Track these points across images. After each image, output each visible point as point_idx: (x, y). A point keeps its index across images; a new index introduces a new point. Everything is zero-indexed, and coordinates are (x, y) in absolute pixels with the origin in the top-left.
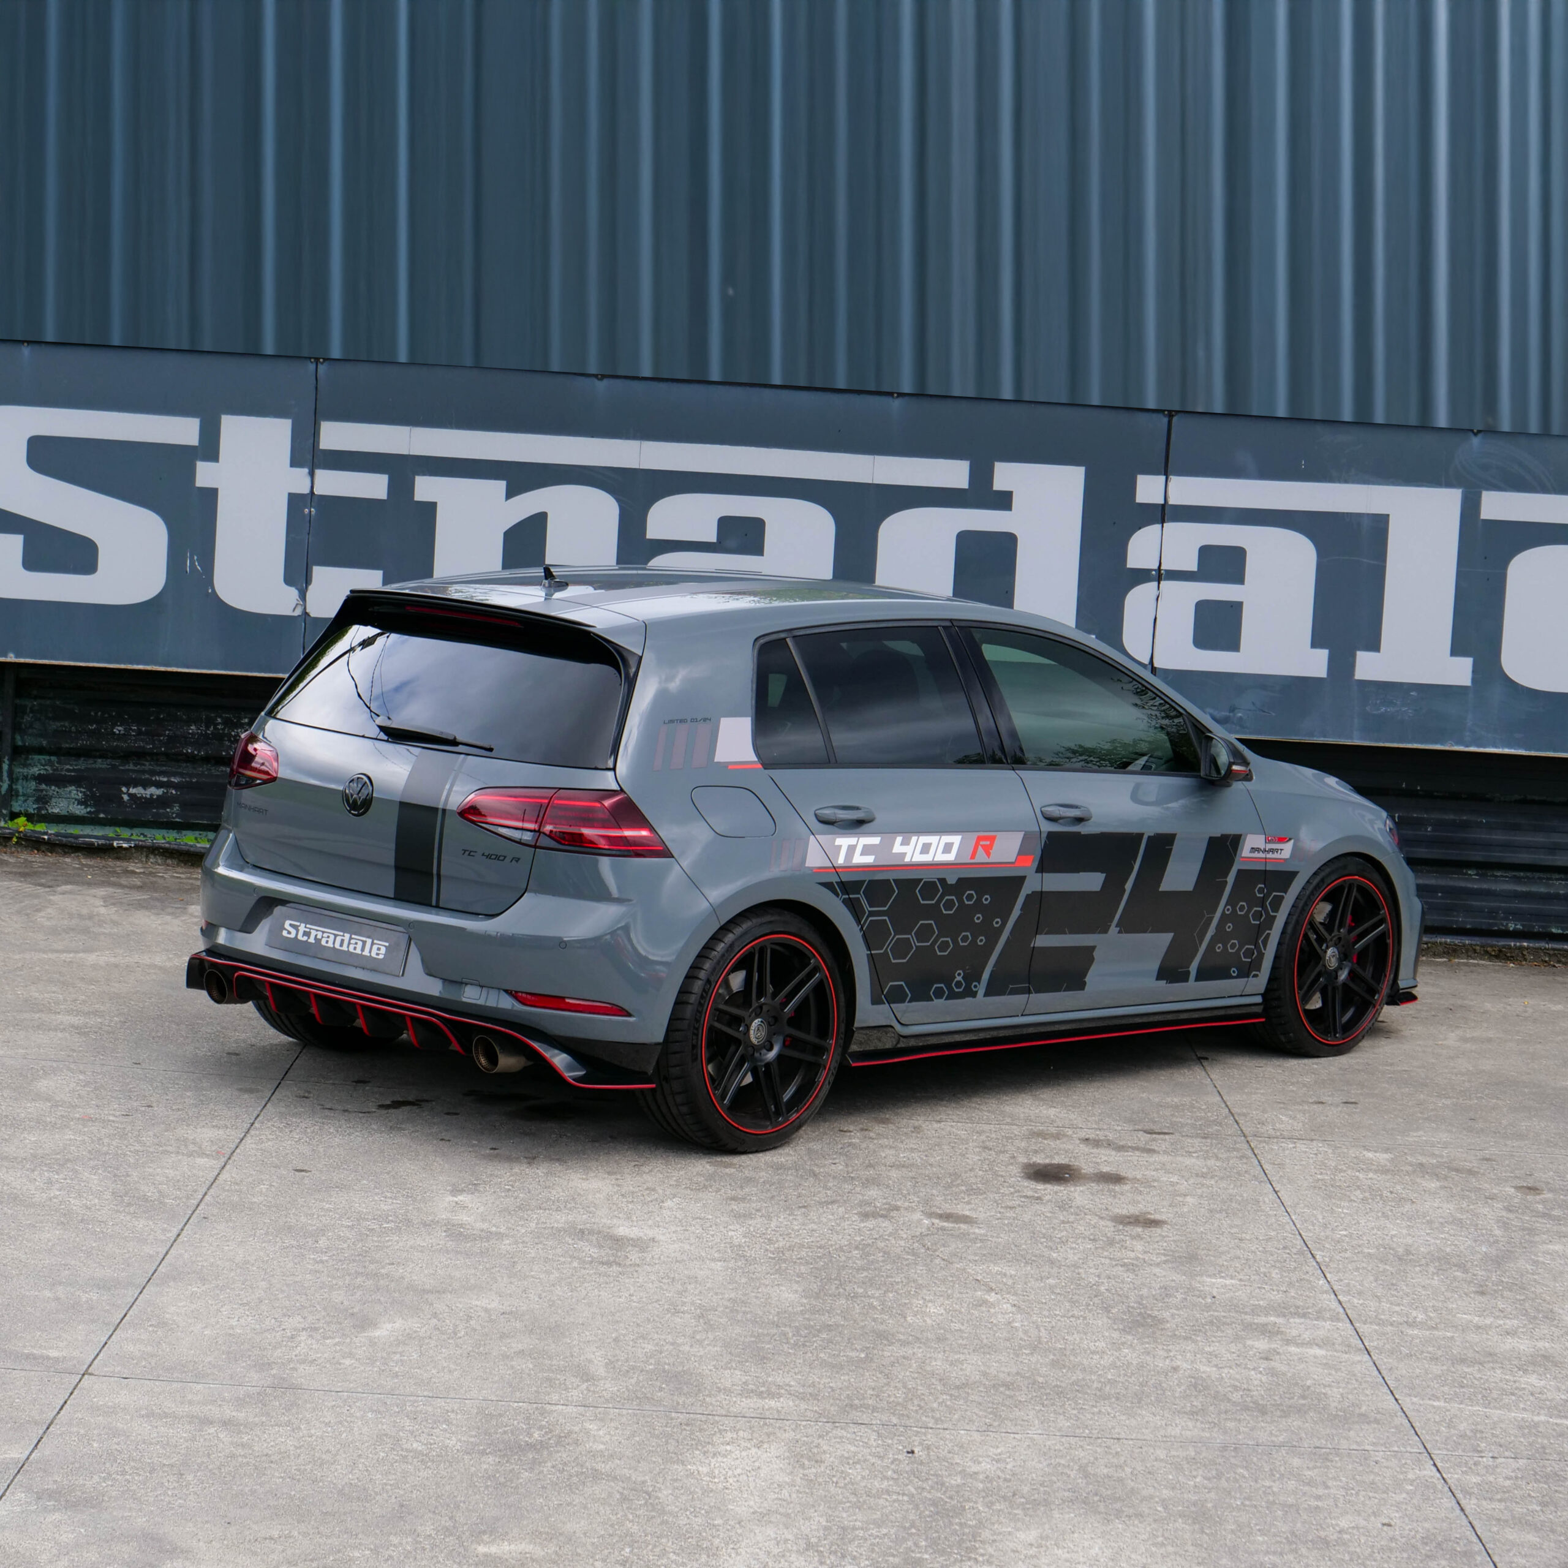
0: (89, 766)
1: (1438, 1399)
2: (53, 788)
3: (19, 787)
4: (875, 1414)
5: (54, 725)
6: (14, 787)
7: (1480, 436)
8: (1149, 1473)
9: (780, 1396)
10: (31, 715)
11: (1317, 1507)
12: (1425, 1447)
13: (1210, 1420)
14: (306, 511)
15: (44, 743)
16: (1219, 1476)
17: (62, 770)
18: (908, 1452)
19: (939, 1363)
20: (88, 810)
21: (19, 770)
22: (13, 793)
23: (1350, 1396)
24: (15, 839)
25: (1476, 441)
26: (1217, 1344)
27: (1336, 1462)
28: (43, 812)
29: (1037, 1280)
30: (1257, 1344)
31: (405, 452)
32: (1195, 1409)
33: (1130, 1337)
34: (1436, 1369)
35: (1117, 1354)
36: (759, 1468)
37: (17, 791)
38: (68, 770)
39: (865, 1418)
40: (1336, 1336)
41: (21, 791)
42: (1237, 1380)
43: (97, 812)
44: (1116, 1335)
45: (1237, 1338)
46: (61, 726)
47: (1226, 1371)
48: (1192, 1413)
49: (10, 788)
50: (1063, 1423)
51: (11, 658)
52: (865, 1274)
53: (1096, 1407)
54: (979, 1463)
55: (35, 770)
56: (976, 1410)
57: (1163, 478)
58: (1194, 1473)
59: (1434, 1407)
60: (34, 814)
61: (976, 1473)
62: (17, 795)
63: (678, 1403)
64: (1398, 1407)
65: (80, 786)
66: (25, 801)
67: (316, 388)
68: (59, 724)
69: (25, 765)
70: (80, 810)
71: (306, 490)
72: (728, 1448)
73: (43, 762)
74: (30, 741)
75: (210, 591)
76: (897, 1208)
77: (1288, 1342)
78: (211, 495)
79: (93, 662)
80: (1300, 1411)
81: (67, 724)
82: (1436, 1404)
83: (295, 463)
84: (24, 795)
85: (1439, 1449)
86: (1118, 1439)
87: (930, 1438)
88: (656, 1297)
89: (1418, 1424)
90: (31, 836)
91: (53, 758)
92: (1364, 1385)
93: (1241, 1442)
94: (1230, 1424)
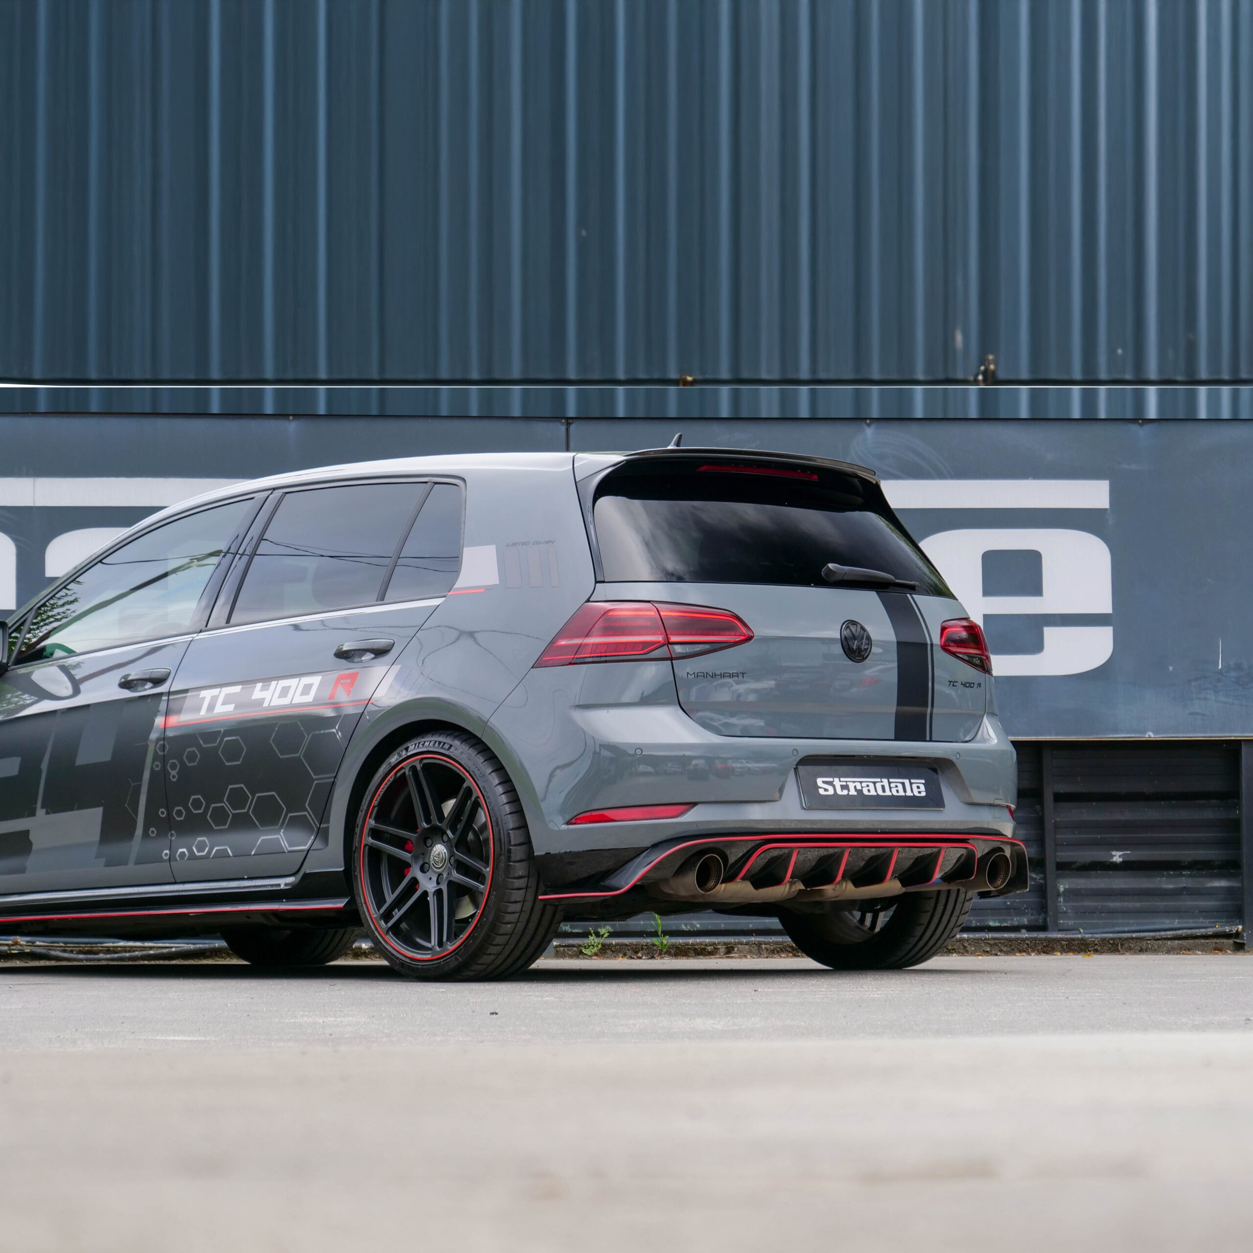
7: (873, 426)
25: (869, 432)
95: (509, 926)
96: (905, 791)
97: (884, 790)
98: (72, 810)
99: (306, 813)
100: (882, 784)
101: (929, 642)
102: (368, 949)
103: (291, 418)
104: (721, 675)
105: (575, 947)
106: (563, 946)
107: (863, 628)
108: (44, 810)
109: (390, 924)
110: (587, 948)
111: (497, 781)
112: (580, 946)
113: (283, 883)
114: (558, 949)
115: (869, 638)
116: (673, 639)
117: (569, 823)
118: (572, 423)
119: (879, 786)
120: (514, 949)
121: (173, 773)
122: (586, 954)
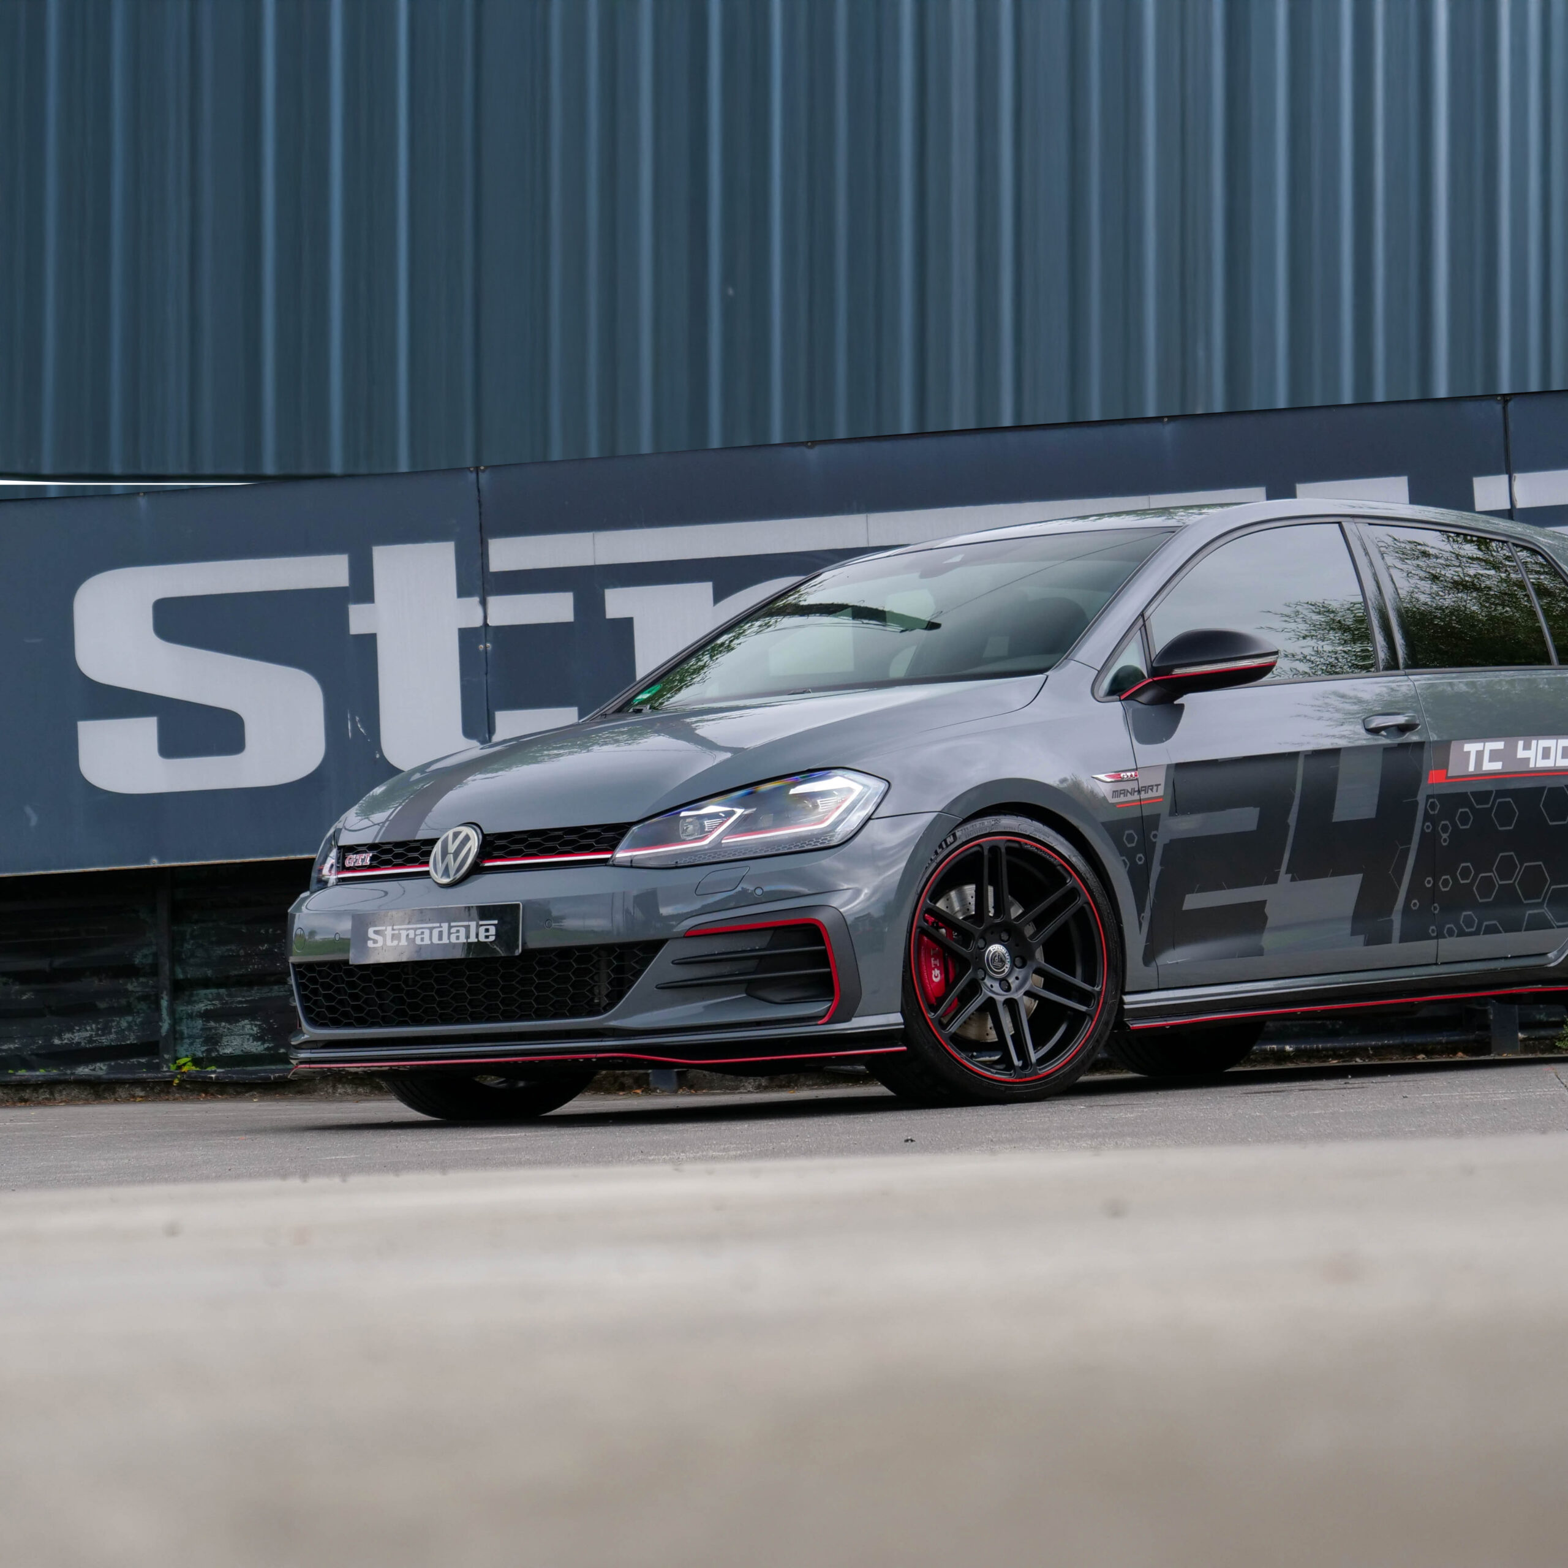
0: (265, 995)
2: (223, 1024)
3: (184, 1028)
5: (219, 951)
6: (178, 1028)
10: (192, 942)
14: (482, 647)
15: (209, 973)
17: (232, 1003)
20: (266, 1045)
21: (182, 1009)
22: (177, 1036)
24: (176, 1081)
28: (214, 1055)
31: (589, 562)
37: (182, 1033)
38: (241, 1002)
41: (186, 1032)
43: (277, 1047)
46: (228, 950)
49: (173, 1029)
51: (155, 863)
55: (202, 1007)
57: (1505, 477)
60: (202, 1058)
62: (182, 1038)
65: (254, 1019)
66: (191, 1044)
67: (479, 501)
68: (224, 948)
69: (190, 1002)
70: (256, 1047)
71: (478, 622)
73: (210, 997)
74: (193, 973)
75: (378, 756)
78: (369, 641)
79: (249, 857)
81: (233, 947)
83: (463, 591)
84: (190, 1037)
90: (195, 1077)
91: (222, 991)
102: (1292, 1052)
103: (1166, 420)
105: (1548, 1039)
106: (1532, 1039)
110: (1562, 1041)
112: (1553, 1037)
114: (1527, 1043)
118: (1510, 400)
122: (1560, 1048)
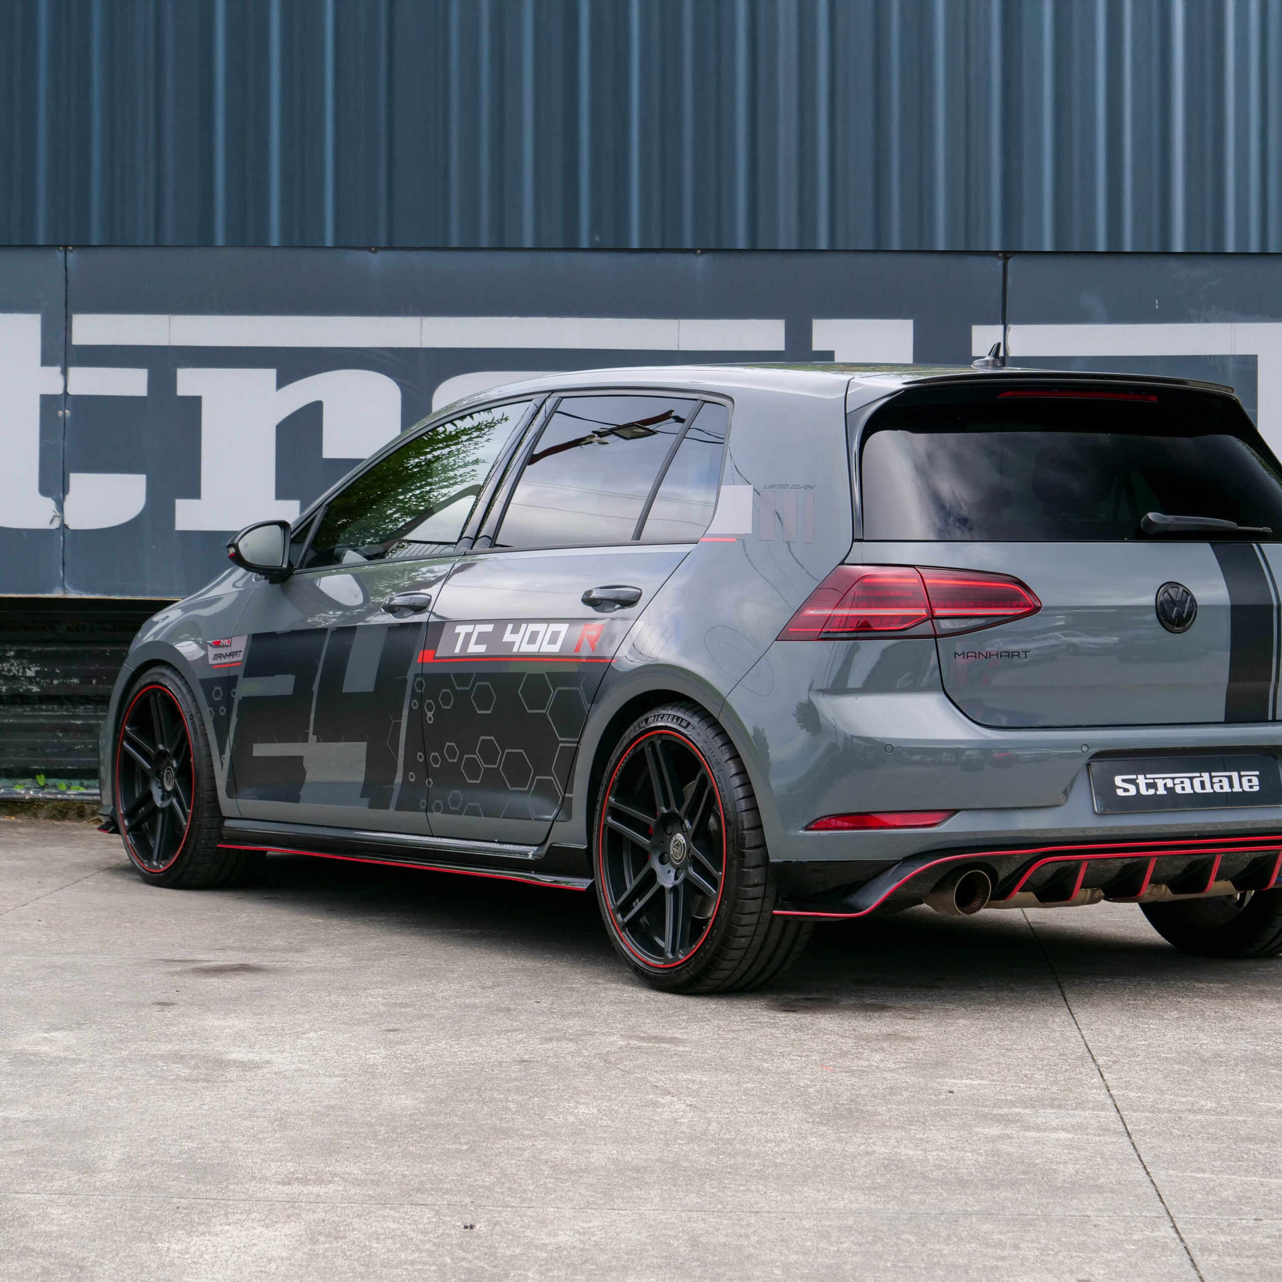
1: (1204, 1171)
4: (445, 1196)
8: (782, 1241)
9: (330, 1182)
11: (997, 1266)
12: (1168, 1213)
13: (890, 1193)
14: (61, 413)
16: (874, 1242)
18: (466, 1227)
19: (561, 1152)
23: (1087, 1171)
26: (934, 1132)
27: (1041, 1226)
29: (731, 1084)
30: (986, 1131)
32: (876, 1185)
33: (823, 1128)
34: (1210, 1146)
35: (800, 1142)
36: (255, 1245)
39: (430, 1200)
40: (1092, 1122)
42: (945, 1161)
44: (807, 1126)
45: (964, 1126)
47: (935, 1153)
48: (869, 1189)
50: (692, 1199)
52: (516, 1083)
53: (744, 1186)
54: (556, 1235)
56: (583, 1191)
57: (1001, 327)
58: (843, 1240)
59: (1195, 1178)
61: (545, 1244)
63: (189, 1190)
64: (1147, 1178)
71: (59, 390)
72: (226, 1228)
76: (591, 1034)
77: (1028, 1128)
80: (1013, 1184)
82: (1197, 1175)
83: (47, 360)
85: (1186, 1213)
86: (757, 1212)
87: (506, 1214)
88: (234, 1105)
89: (1167, 1192)
92: (1110, 1161)
93: (921, 1212)
94: (915, 1197)
95: (744, 940)
96: (1231, 785)
97: (1203, 787)
98: (340, 741)
99: (552, 778)
100: (1202, 779)
101: (1275, 603)
104: (997, 655)
107: (1187, 592)
108: (315, 737)
109: (626, 919)
111: (733, 771)
113: (531, 852)
115: (1193, 600)
116: (938, 612)
117: (807, 828)
119: (1197, 782)
120: (753, 964)
121: (430, 714)
